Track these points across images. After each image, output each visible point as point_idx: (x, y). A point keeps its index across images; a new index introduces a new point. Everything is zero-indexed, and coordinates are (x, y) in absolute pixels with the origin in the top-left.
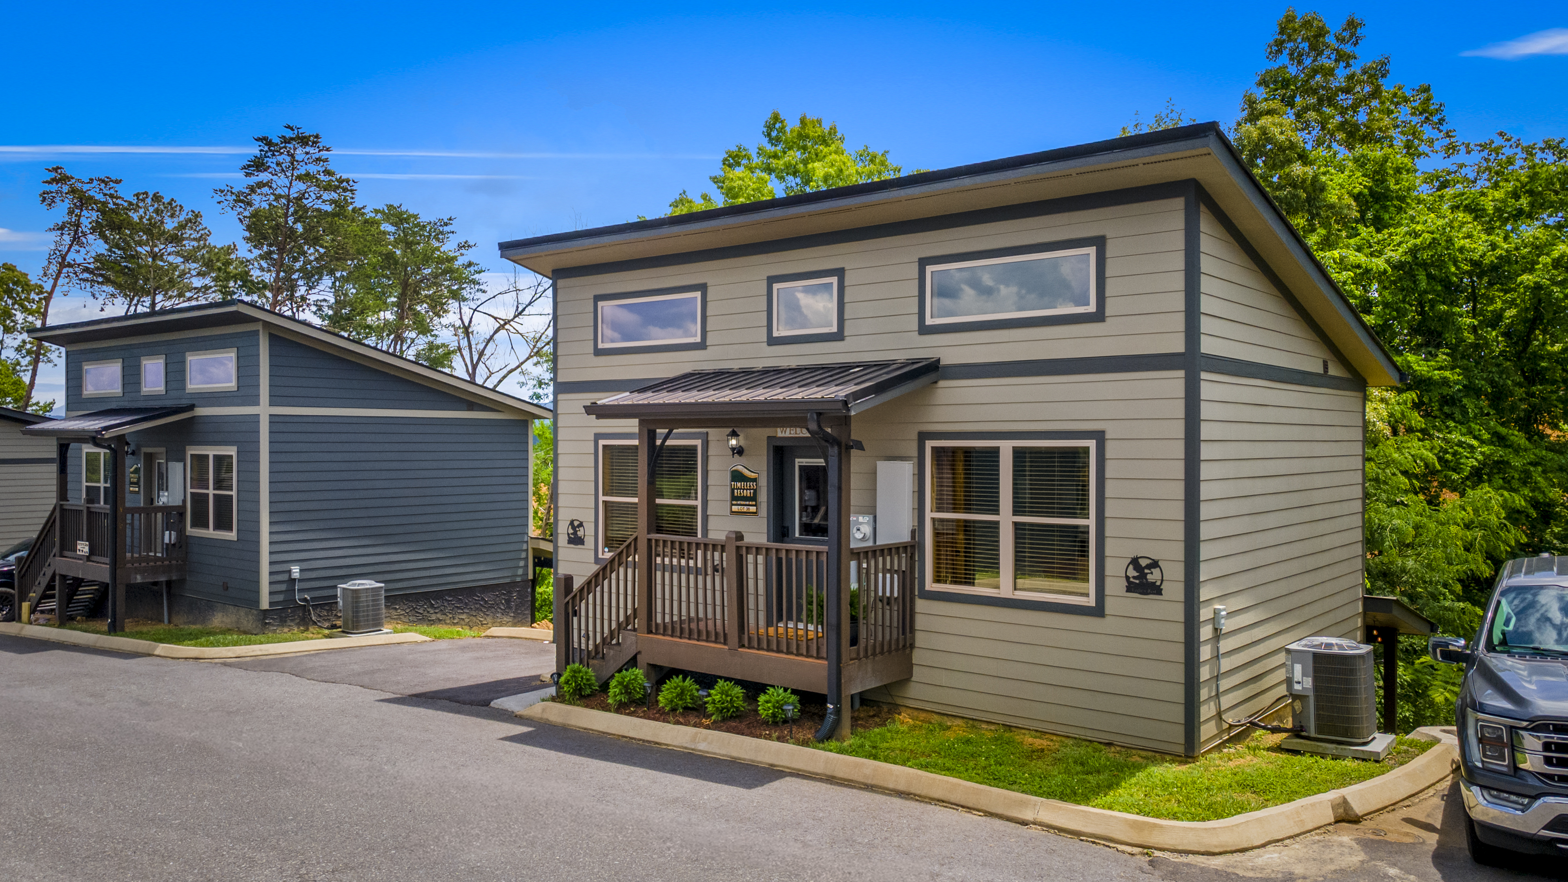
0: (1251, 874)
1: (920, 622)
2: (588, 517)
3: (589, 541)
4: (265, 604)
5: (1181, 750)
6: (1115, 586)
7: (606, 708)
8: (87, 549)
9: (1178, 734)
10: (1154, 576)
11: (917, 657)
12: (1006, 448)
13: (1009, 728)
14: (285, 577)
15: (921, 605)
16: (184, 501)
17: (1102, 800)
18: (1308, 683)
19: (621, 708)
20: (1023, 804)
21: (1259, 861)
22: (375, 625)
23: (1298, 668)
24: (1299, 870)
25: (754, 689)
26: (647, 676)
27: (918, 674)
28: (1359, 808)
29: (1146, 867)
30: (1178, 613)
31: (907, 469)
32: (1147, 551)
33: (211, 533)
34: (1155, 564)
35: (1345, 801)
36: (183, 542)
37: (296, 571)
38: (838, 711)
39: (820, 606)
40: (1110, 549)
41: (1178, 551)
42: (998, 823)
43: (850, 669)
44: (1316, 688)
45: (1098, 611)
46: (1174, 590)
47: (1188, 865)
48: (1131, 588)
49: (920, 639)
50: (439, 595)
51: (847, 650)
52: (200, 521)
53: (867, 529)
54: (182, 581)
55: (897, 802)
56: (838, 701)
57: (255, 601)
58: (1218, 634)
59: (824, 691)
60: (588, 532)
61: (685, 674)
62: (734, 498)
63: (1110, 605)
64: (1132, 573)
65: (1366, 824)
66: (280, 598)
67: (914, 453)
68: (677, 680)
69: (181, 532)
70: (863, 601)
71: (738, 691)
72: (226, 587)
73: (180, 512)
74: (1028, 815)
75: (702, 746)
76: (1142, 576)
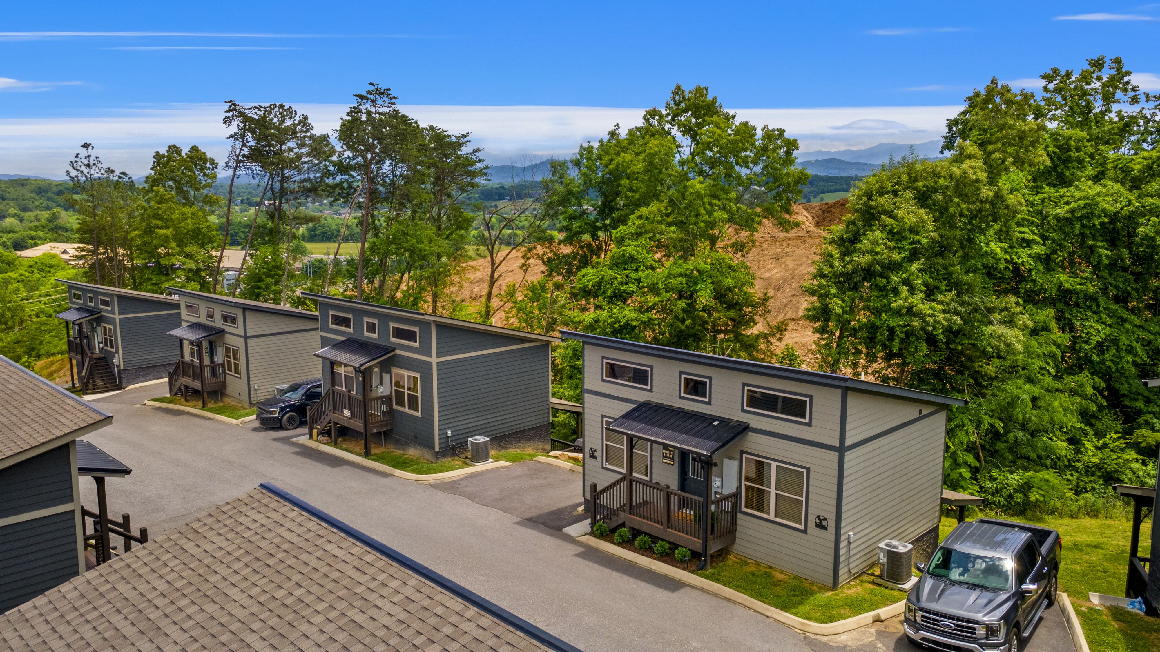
0: (834, 644)
1: (739, 522)
2: (599, 448)
3: (599, 458)
4: (437, 449)
5: (831, 585)
6: (811, 524)
7: (613, 543)
8: (349, 414)
9: (831, 581)
10: (825, 523)
11: (738, 534)
12: (774, 464)
13: (771, 568)
14: (445, 436)
15: (739, 515)
16: (391, 392)
17: (794, 610)
18: (885, 560)
19: (619, 544)
20: (768, 610)
21: (839, 639)
22: (486, 457)
23: (882, 554)
24: (850, 644)
25: (674, 546)
26: (629, 531)
27: (737, 541)
28: (883, 617)
29: (802, 639)
30: (833, 538)
31: (735, 464)
32: (824, 514)
33: (406, 410)
34: (825, 519)
35: (879, 614)
36: (391, 412)
37: (449, 432)
38: (705, 560)
39: (699, 518)
40: (810, 510)
41: (834, 517)
42: (759, 615)
43: (710, 543)
44: (888, 562)
45: (805, 531)
46: (832, 529)
47: (816, 639)
48: (817, 526)
49: (739, 528)
50: (509, 436)
51: (710, 537)
52: (400, 402)
53: (719, 484)
54: (392, 430)
55: (725, 602)
56: (705, 557)
57: (433, 448)
58: (850, 543)
59: (701, 551)
60: (599, 454)
61: (646, 534)
62: (664, 456)
63: (809, 530)
64: (817, 521)
65: (885, 623)
66: (443, 445)
67: (739, 457)
68: (642, 536)
69: (391, 406)
70: (716, 515)
71: (667, 546)
72: (416, 437)
73: (389, 398)
74: (769, 614)
75: (654, 567)
76: (821, 522)
